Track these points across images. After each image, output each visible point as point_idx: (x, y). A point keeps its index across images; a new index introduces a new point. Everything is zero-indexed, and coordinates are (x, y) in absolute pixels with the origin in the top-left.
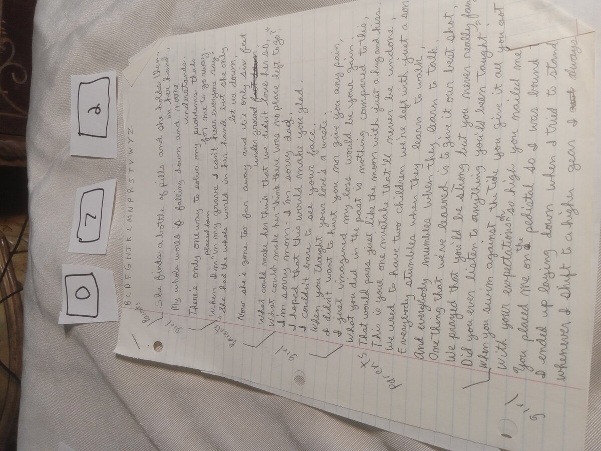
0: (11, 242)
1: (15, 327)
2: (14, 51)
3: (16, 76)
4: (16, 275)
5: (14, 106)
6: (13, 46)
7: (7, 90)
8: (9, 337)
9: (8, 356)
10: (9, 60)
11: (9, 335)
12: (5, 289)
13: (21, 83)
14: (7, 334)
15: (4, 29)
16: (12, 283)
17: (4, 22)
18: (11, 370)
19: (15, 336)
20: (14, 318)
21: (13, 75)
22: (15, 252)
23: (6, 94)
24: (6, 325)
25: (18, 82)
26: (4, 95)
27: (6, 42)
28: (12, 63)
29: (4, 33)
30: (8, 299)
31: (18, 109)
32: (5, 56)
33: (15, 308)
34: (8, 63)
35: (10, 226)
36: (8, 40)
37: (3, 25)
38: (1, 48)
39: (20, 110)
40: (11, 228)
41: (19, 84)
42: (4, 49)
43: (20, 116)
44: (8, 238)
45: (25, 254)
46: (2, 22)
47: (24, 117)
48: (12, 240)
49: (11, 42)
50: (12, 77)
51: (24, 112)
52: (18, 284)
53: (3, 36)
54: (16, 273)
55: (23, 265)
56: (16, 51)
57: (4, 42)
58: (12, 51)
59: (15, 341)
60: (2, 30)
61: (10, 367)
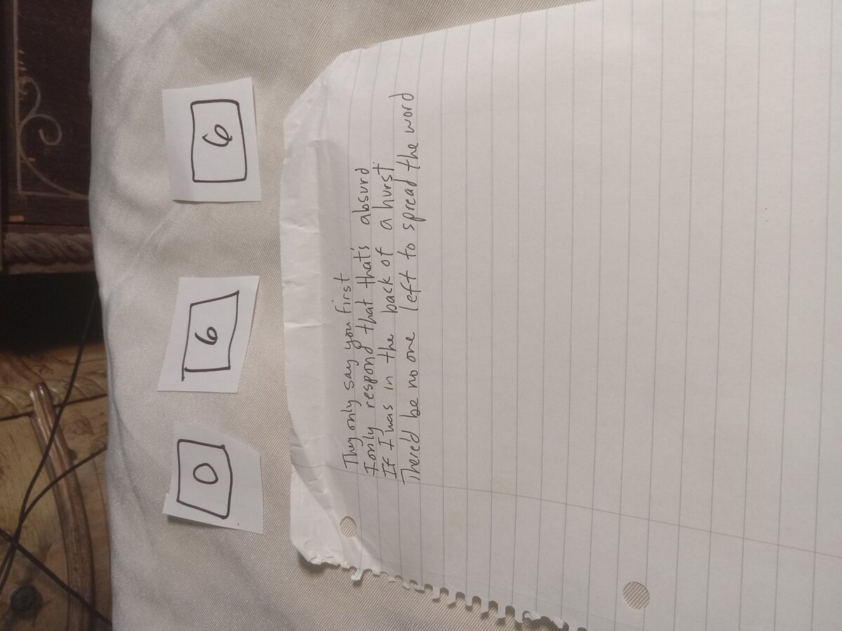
0: (54, 390)
1: (71, 520)
2: (39, 97)
3: (45, 135)
4: (66, 439)
5: (44, 179)
6: (37, 88)
7: (32, 157)
8: (64, 537)
9: (66, 566)
10: (33, 110)
11: (63, 535)
12: (51, 463)
13: (54, 144)
14: (60, 531)
15: (22, 63)
16: (62, 453)
17: (21, 52)
18: (71, 586)
19: (73, 534)
20: (68, 505)
21: (41, 132)
22: (62, 405)
23: (32, 163)
24: (58, 518)
25: (48, 143)
26: (30, 165)
27: (27, 82)
28: (39, 115)
29: (24, 69)
30: (59, 482)
31: (51, 184)
32: (27, 105)
33: (69, 490)
34: (32, 115)
35: (48, 365)
36: (31, 80)
37: (21, 57)
38: (20, 94)
39: (55, 186)
40: (51, 368)
41: (51, 146)
42: (25, 93)
43: (55, 195)
44: (48, 384)
45: (76, 406)
46: (19, 53)
47: (60, 196)
48: (55, 387)
49: (33, 82)
50: (39, 137)
51: (61, 189)
52: (71, 454)
53: (21, 74)
54: (65, 436)
55: (76, 423)
56: (43, 98)
57: (24, 83)
58: (36, 96)
59: (74, 541)
60: (20, 65)
61: (69, 584)
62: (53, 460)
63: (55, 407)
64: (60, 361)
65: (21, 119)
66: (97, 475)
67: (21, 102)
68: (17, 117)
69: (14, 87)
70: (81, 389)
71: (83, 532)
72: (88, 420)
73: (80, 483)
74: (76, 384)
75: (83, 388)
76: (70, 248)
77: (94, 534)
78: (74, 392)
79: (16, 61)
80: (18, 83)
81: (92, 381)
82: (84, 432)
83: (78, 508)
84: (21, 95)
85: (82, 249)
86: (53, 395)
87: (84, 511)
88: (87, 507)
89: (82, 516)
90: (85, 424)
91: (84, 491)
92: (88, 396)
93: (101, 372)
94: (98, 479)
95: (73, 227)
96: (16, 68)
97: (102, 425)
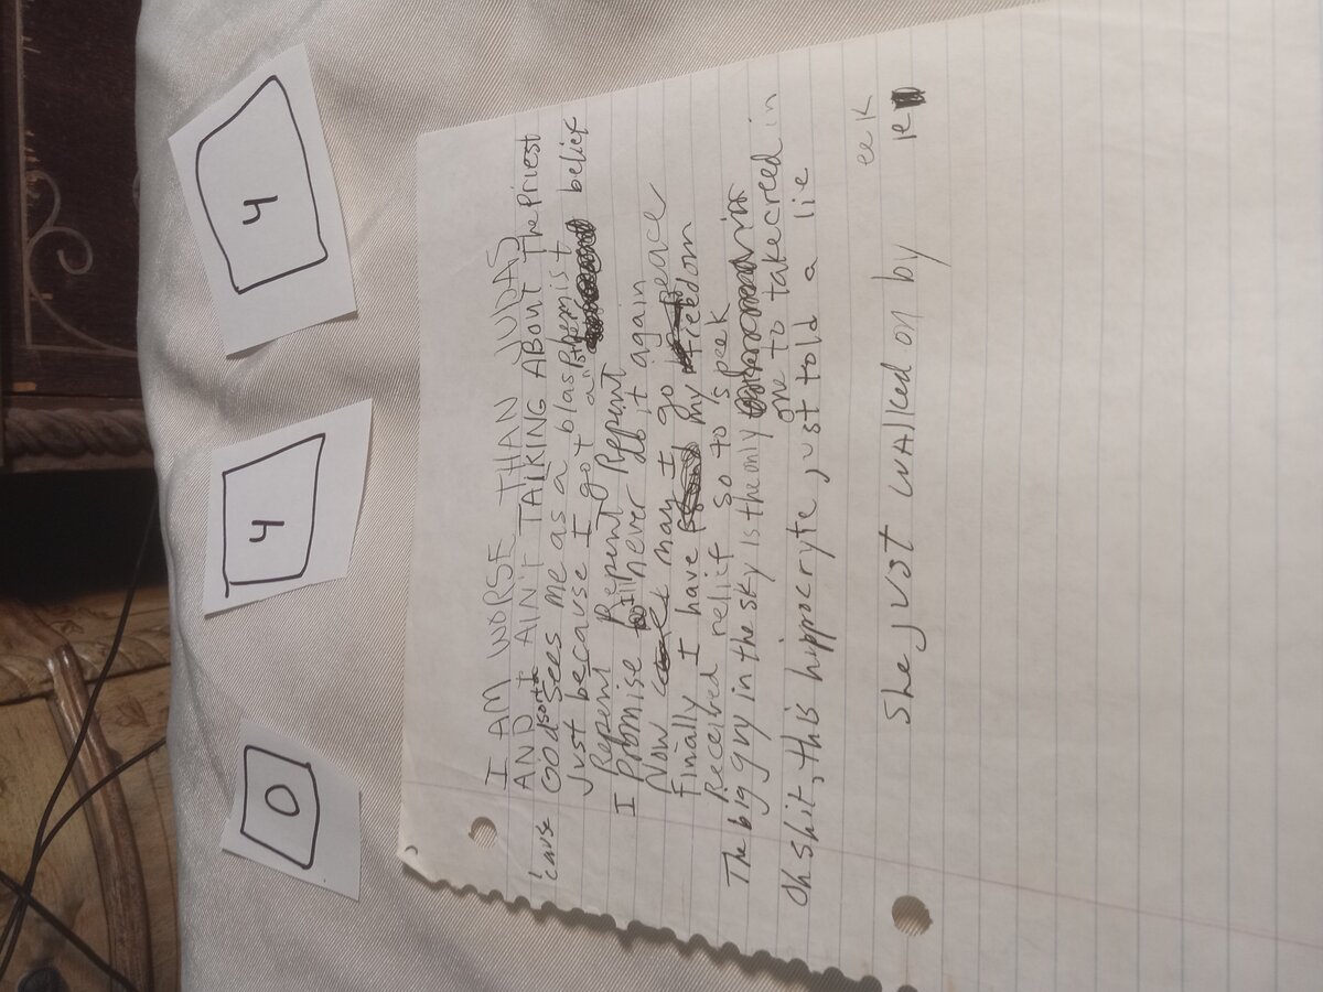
0: (86, 658)
1: (114, 861)
2: (58, 201)
3: (66, 258)
4: (105, 733)
5: (67, 327)
6: (56, 189)
7: (47, 292)
8: (103, 890)
9: (106, 935)
10: (49, 221)
11: (102, 885)
12: (81, 771)
13: (80, 272)
14: (97, 879)
15: (30, 150)
16: (99, 755)
17: (30, 134)
18: (114, 967)
19: (118, 884)
20: (110, 840)
21: (61, 254)
22: (99, 681)
23: (47, 300)
24: (94, 859)
25: (72, 272)
26: (43, 304)
27: (39, 180)
29: (34, 159)
30: (94, 796)
31: (78, 333)
32: (39, 214)
33: (110, 814)
34: (47, 229)
35: (75, 621)
36: (43, 175)
37: (29, 141)
38: (28, 196)
39: (83, 336)
40: (80, 624)
41: (76, 276)
42: (36, 196)
43: (86, 351)
44: (76, 647)
45: (120, 682)
46: (27, 137)
47: (91, 352)
48: (85, 652)
49: (50, 180)
50: (58, 261)
51: (93, 341)
52: (112, 756)
53: (30, 167)
54: (103, 728)
55: (119, 709)
56: (62, 201)
57: (35, 180)
58: (53, 201)
59: (119, 896)
60: (28, 154)
61: (111, 961)
62: (85, 767)
63: (86, 683)
64: (94, 614)
65: (31, 235)
66: (154, 788)
67: (30, 211)
68: (25, 232)
69: (19, 187)
70: (128, 656)
71: (132, 880)
72: (137, 703)
73: (127, 802)
74: (121, 649)
75: (131, 653)
76: (107, 430)
77: (152, 885)
78: (117, 660)
79: (22, 148)
80: (26, 181)
81: (145, 643)
82: (133, 723)
83: (124, 842)
84: (29, 199)
85: (125, 432)
86: (83, 664)
87: (135, 848)
88: (140, 842)
89: (131, 854)
90: (135, 711)
91: (134, 816)
92: (138, 666)
93: (158, 629)
94: (156, 797)
95: (111, 399)
96: (22, 158)
97: (162, 712)
